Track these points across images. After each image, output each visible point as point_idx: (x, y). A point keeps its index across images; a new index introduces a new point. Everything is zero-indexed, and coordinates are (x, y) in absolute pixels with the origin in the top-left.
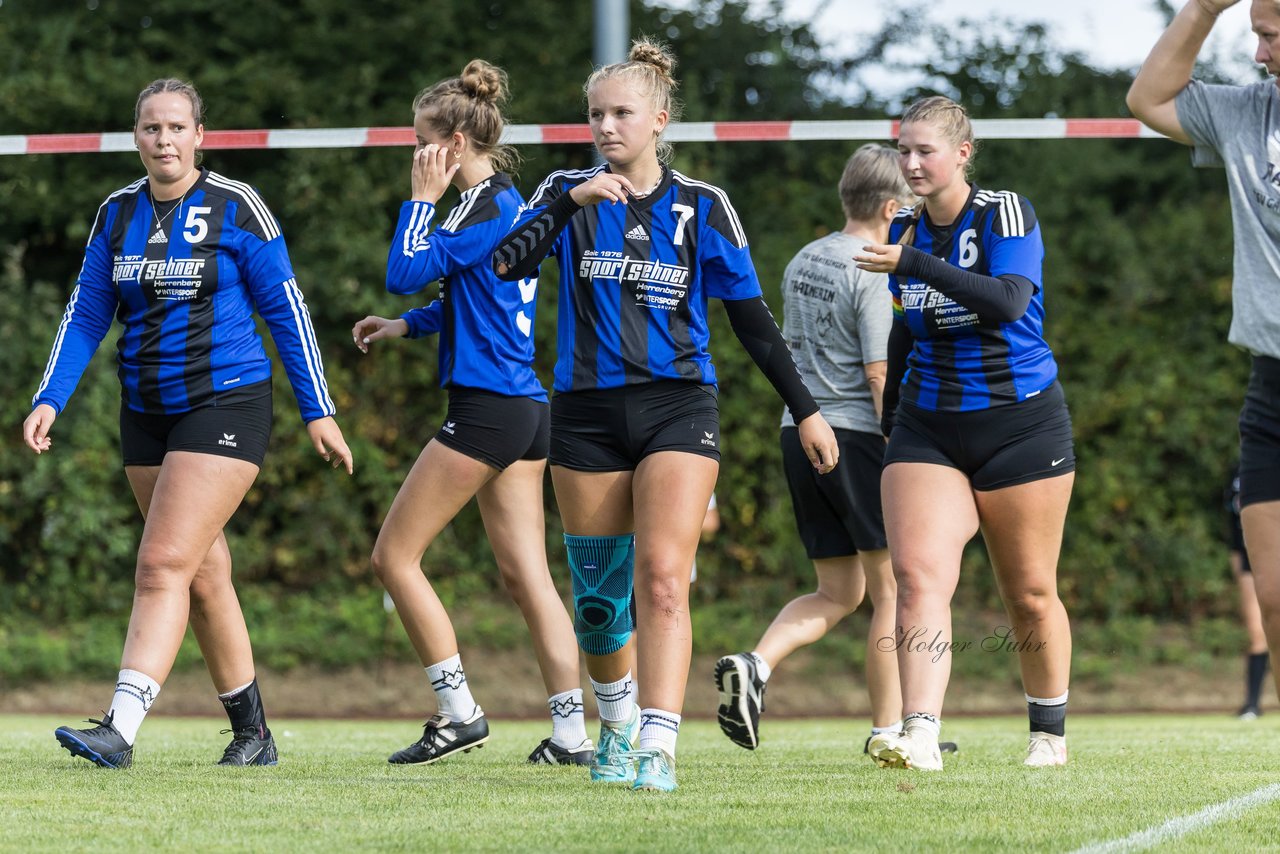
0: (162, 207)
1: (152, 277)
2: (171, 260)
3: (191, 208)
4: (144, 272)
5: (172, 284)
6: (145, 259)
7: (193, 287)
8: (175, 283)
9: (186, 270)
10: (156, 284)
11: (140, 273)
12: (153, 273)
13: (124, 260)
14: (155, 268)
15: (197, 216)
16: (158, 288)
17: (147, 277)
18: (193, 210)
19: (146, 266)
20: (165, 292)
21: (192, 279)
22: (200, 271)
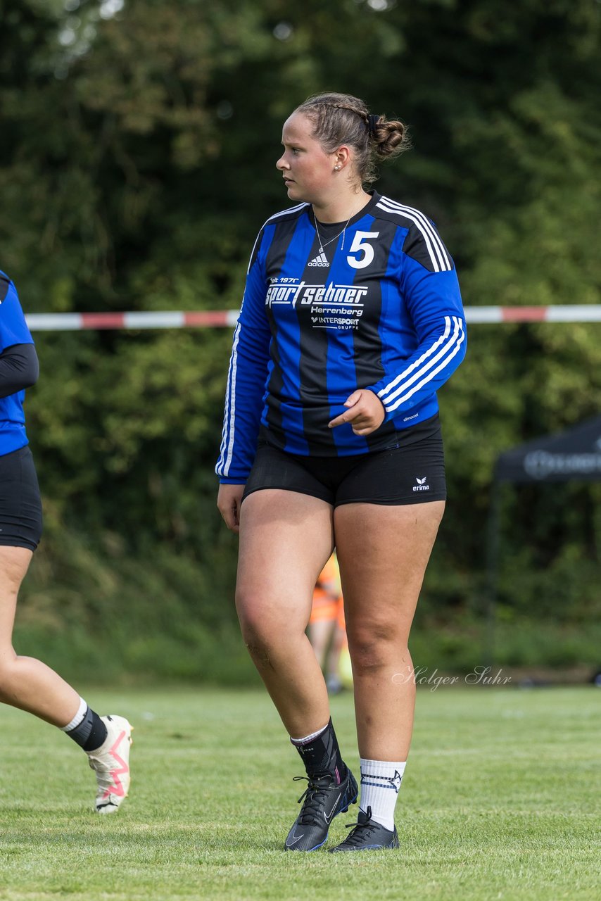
0: (326, 230)
1: (309, 303)
2: (331, 285)
3: (358, 233)
4: (301, 296)
5: (330, 312)
6: (303, 283)
7: (354, 316)
8: (334, 311)
9: (347, 297)
10: (313, 309)
11: (296, 296)
12: (311, 298)
13: (279, 282)
14: (313, 292)
15: (364, 241)
16: (315, 314)
17: (303, 302)
18: (360, 235)
19: (304, 290)
20: (322, 320)
21: (353, 308)
22: (363, 299)
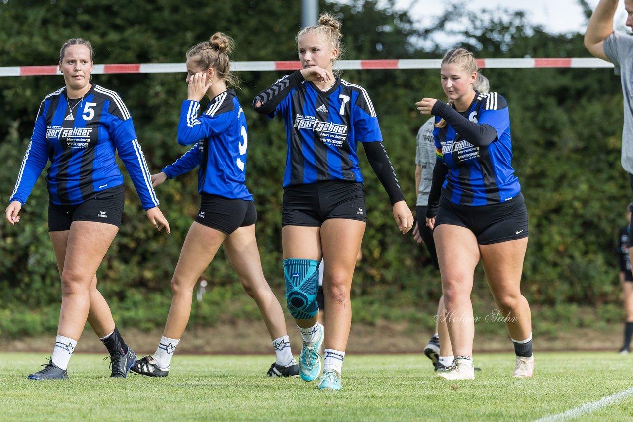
0: (73, 102)
1: (66, 137)
2: (75, 128)
3: (87, 103)
4: (62, 134)
5: (75, 140)
6: (63, 127)
7: (86, 142)
8: (77, 140)
9: (83, 133)
10: (67, 140)
11: (60, 134)
12: (66, 134)
13: (52, 128)
14: (67, 132)
15: (90, 107)
16: (69, 142)
17: (63, 136)
19: (63, 131)
20: (72, 144)
21: (86, 138)
22: (90, 134)
